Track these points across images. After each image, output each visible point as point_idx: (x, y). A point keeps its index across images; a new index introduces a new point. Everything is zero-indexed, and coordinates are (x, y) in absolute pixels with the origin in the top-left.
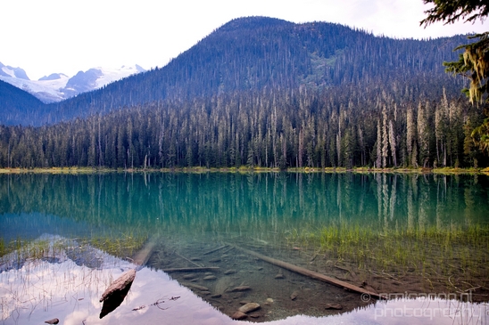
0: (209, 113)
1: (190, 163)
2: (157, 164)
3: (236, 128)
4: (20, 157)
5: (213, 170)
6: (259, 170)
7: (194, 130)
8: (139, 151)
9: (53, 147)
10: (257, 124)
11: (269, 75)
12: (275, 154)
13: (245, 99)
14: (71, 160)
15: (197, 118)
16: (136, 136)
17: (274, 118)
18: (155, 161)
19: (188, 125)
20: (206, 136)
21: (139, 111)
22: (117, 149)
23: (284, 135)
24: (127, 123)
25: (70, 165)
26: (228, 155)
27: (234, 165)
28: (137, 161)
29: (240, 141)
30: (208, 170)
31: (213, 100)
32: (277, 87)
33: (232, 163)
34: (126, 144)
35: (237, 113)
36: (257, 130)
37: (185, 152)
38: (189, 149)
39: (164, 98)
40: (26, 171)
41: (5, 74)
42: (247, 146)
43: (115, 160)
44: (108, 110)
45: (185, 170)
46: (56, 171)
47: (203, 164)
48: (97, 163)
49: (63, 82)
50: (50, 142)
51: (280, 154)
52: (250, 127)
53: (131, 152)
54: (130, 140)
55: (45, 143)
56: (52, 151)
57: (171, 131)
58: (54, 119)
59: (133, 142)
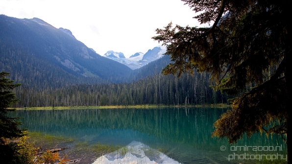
1: (215, 101)
4: (122, 100)
8: (182, 94)
9: (137, 93)
14: (145, 101)
16: (180, 85)
18: (192, 101)
22: (169, 94)
24: (175, 78)
25: (145, 103)
28: (181, 101)
34: (174, 91)
38: (214, 92)
40: (124, 107)
43: (168, 100)
45: (212, 106)
46: (138, 107)
48: (158, 103)
50: (135, 91)
53: (177, 96)
54: (177, 88)
55: (133, 92)
56: (136, 96)
57: (202, 81)
58: (137, 78)
59: (178, 89)
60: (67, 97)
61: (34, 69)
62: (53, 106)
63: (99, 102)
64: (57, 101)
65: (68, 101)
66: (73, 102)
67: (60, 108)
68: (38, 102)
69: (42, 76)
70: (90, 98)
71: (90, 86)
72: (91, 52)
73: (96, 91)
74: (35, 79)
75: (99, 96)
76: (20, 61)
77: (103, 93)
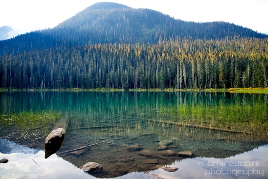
0: (83, 56)
1: (71, 85)
2: (50, 86)
3: (99, 67)
5: (85, 90)
6: (112, 90)
7: (74, 66)
8: (38, 78)
10: (112, 64)
12: (122, 81)
15: (76, 59)
16: (35, 69)
17: (121, 60)
18: (48, 85)
19: (70, 63)
20: (81, 70)
21: (37, 53)
22: (22, 77)
23: (127, 71)
24: (29, 60)
26: (95, 82)
27: (98, 87)
28: (37, 85)
29: (102, 73)
30: (83, 90)
33: (96, 86)
34: (29, 74)
35: (100, 57)
36: (111, 67)
37: (68, 79)
38: (71, 78)
39: (54, 46)
42: (106, 76)
43: (21, 84)
45: (68, 90)
47: (79, 87)
51: (125, 81)
52: (107, 65)
53: (32, 79)
54: (32, 72)
57: (59, 66)
59: (33, 73)
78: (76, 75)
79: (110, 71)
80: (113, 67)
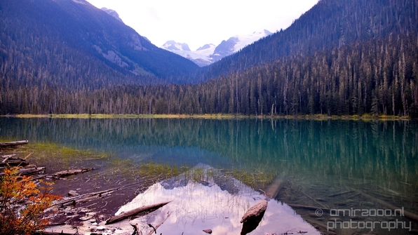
0: (330, 64)
1: (311, 110)
2: (282, 112)
3: (358, 77)
4: (185, 107)
5: (334, 118)
6: (384, 118)
7: (315, 81)
8: (267, 100)
9: (205, 98)
10: (382, 72)
11: (395, 21)
12: (404, 102)
13: (367, 48)
14: (217, 108)
15: (318, 70)
16: (264, 89)
17: (402, 64)
18: (280, 109)
19: (310, 77)
20: (327, 87)
21: (267, 67)
22: (250, 99)
23: (415, 82)
24: (257, 78)
25: (216, 112)
26: (350, 104)
27: (356, 113)
28: (266, 110)
29: (362, 89)
30: (330, 117)
31: (333, 53)
32: (405, 32)
33: (354, 111)
34: (257, 96)
35: (359, 62)
36: (381, 78)
37: (307, 101)
38: (311, 99)
39: (288, 54)
40: (188, 116)
41: (176, 49)
42: (371, 94)
43: (248, 108)
44: (243, 69)
45: (307, 117)
46: (207, 116)
47: (325, 112)
48: (235, 111)
49: (211, 51)
50: (203, 95)
51: (410, 101)
52: (374, 75)
53: (261, 102)
54: (260, 92)
55: (200, 96)
56: (205, 102)
57: (295, 83)
58: (205, 78)
59: (262, 94)
60: (109, 101)
61: (64, 62)
62: (90, 113)
63: (154, 109)
64: (95, 106)
65: (111, 106)
66: (117, 109)
67: (99, 116)
68: (69, 107)
69: (76, 72)
70: (141, 104)
71: (143, 87)
72: (145, 42)
73: (150, 94)
74: (67, 76)
75: (153, 101)
76: (46, 51)
77: (160, 97)
78: (319, 94)
79: (379, 84)
80: (385, 77)
